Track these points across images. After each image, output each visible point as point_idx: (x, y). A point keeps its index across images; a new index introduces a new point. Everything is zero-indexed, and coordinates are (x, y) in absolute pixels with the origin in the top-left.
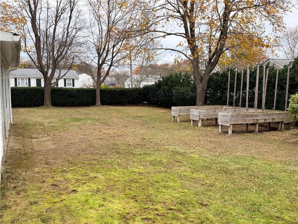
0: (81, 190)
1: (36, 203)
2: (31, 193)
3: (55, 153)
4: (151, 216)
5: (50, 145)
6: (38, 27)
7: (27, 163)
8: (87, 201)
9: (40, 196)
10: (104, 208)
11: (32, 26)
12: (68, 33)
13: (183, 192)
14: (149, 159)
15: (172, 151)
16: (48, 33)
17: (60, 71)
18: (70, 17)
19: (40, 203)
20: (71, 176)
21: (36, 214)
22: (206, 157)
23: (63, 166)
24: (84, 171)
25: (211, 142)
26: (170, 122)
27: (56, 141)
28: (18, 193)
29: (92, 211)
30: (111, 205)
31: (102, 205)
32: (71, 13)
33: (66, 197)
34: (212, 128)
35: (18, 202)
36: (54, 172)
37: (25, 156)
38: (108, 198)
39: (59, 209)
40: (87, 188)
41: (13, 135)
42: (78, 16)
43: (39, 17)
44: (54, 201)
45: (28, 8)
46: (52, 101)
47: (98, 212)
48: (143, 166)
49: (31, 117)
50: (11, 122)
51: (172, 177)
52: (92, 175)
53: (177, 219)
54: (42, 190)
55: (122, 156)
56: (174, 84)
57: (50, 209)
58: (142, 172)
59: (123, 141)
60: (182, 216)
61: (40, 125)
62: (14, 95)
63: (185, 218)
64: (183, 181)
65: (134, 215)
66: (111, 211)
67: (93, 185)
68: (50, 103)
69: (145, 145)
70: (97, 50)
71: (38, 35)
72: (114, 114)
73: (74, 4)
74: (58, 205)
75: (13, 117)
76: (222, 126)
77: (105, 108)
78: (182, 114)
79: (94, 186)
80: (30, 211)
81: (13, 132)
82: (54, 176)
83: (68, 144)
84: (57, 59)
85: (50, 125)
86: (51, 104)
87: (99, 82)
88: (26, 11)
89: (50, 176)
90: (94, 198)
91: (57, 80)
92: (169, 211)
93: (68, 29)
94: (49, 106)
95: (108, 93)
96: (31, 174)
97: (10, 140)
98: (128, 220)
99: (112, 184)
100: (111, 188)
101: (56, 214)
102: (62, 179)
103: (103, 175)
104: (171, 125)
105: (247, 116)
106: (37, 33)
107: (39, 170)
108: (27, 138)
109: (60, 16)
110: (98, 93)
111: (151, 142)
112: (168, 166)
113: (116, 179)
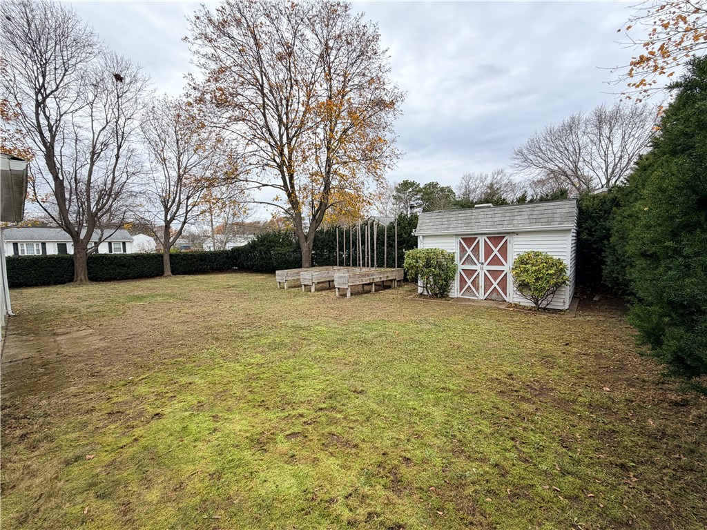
0: (170, 410)
1: (77, 458)
2: (65, 440)
3: (106, 355)
4: (298, 429)
5: (96, 342)
6: (58, 166)
7: (51, 380)
8: (185, 428)
9: (87, 442)
10: (219, 434)
11: (47, 163)
12: (114, 178)
13: (327, 380)
14: (265, 341)
15: (292, 326)
16: (78, 176)
17: (102, 231)
18: (117, 157)
19: (88, 457)
20: (146, 390)
21: (81, 483)
22: (335, 328)
23: (126, 374)
24: (167, 377)
25: (332, 308)
26: (275, 289)
27: (106, 334)
28: (33, 448)
29: (200, 444)
30: (229, 426)
31: (215, 430)
32: (119, 150)
33: (143, 431)
34: (327, 291)
35: (34, 467)
36: (111, 387)
37: (45, 368)
38: (220, 414)
39: (132, 458)
40: (180, 405)
41: (15, 334)
42: (130, 157)
43: (61, 152)
44: (121, 445)
45: (39, 138)
46: (89, 273)
47: (210, 444)
48: (260, 353)
49: (51, 301)
50: (7, 312)
51: (305, 362)
52: (184, 380)
53: (335, 423)
54: (90, 428)
55: (224, 342)
56: (272, 244)
57: (112, 463)
58: (262, 361)
59: (220, 321)
60: (339, 416)
61: (70, 312)
62: (14, 268)
63: (345, 418)
64: (321, 364)
65: (272, 434)
66: (232, 436)
67: (191, 398)
68: (85, 277)
69: (253, 323)
70: (162, 202)
71: (58, 178)
72: (194, 286)
73: (123, 139)
74: (130, 451)
75: (13, 302)
76: (339, 288)
77: (179, 278)
78: (290, 278)
79: (192, 400)
80: (67, 481)
81: (13, 330)
82: (111, 395)
83: (130, 337)
84: (97, 214)
85: (89, 310)
86: (87, 278)
87: (167, 245)
88: (35, 141)
89: (103, 397)
90: (196, 419)
91: (97, 244)
92: (320, 413)
93: (114, 172)
94: (84, 282)
95: (182, 259)
96: (61, 400)
97: (6, 345)
98: (265, 444)
99: (221, 389)
100: (222, 396)
101: (129, 471)
102: (128, 398)
103: (201, 378)
104: (278, 293)
105: (364, 276)
106: (58, 174)
107: (79, 389)
108: (44, 336)
109: (100, 153)
110: (166, 259)
111: (260, 318)
112: (294, 347)
113: (225, 381)
